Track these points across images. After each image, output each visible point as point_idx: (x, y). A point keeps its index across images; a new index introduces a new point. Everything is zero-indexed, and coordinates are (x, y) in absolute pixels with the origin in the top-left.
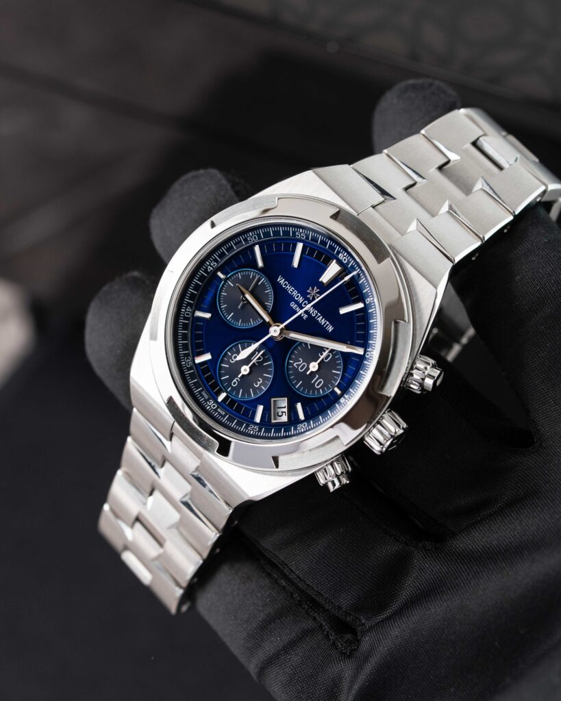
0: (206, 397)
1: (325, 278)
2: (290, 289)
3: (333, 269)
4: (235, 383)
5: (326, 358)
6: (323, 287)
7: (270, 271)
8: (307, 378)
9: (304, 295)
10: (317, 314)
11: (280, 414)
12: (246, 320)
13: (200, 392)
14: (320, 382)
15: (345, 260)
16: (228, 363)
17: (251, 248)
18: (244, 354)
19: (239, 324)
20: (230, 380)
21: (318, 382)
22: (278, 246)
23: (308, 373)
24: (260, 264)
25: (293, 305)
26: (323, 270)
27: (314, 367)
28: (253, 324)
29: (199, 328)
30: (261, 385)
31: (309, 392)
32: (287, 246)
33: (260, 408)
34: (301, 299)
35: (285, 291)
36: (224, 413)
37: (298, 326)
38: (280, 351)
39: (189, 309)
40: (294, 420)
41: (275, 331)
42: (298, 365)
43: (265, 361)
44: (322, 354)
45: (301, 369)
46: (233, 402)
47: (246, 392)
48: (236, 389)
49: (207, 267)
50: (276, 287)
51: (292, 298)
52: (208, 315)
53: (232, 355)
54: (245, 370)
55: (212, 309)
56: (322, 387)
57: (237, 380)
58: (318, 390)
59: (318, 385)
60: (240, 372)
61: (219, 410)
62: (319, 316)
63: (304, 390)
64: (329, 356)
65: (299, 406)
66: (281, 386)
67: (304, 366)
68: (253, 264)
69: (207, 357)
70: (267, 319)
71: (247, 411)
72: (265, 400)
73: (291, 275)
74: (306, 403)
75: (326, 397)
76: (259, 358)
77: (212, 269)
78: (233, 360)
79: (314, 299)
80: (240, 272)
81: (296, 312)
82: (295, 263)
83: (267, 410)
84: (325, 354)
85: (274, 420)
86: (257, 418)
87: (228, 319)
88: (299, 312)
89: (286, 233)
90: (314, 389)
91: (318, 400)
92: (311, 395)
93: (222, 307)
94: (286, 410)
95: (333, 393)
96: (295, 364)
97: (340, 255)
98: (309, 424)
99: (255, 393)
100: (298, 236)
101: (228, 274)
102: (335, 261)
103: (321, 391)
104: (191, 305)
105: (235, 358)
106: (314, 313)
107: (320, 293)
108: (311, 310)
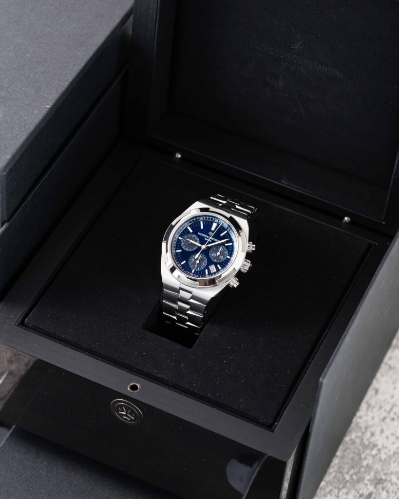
0: (189, 272)
1: (213, 229)
2: (203, 235)
3: (215, 225)
6: (213, 232)
7: (195, 232)
8: (218, 257)
9: (208, 235)
11: (213, 270)
12: (192, 249)
13: (187, 272)
15: (217, 221)
16: (192, 262)
17: (187, 228)
18: (197, 256)
19: (191, 250)
20: (194, 267)
21: (221, 258)
22: (195, 225)
24: (191, 231)
25: (206, 239)
26: (211, 226)
27: (218, 254)
28: (195, 249)
29: (179, 255)
30: (204, 264)
32: (198, 224)
33: (206, 271)
34: (207, 237)
35: (202, 236)
36: (196, 275)
37: (209, 243)
38: (206, 252)
40: (218, 270)
41: (204, 247)
43: (203, 257)
46: (197, 272)
47: (200, 268)
48: (197, 268)
49: (175, 237)
50: (199, 236)
51: (204, 237)
52: (180, 251)
54: (198, 262)
55: (181, 248)
57: (196, 266)
60: (196, 263)
61: (194, 275)
63: (218, 261)
64: (222, 249)
65: (218, 266)
66: (210, 262)
67: (215, 255)
68: (189, 232)
69: (185, 262)
70: (200, 245)
71: (203, 273)
72: (207, 268)
73: (201, 231)
74: (220, 264)
75: (225, 260)
76: (201, 257)
77: (177, 237)
79: (211, 235)
80: (186, 235)
81: (207, 241)
82: (202, 227)
83: (209, 270)
84: (220, 249)
85: (212, 272)
86: (207, 273)
87: (187, 250)
88: (209, 240)
89: (196, 220)
90: (221, 260)
91: (223, 262)
92: (220, 262)
93: (184, 247)
94: (215, 268)
95: (227, 258)
96: (212, 255)
97: (215, 220)
98: (224, 269)
99: (203, 267)
100: (200, 219)
101: (183, 237)
102: (214, 223)
103: (223, 259)
104: (174, 249)
105: (193, 260)
106: (213, 239)
107: (213, 233)
108: (212, 239)
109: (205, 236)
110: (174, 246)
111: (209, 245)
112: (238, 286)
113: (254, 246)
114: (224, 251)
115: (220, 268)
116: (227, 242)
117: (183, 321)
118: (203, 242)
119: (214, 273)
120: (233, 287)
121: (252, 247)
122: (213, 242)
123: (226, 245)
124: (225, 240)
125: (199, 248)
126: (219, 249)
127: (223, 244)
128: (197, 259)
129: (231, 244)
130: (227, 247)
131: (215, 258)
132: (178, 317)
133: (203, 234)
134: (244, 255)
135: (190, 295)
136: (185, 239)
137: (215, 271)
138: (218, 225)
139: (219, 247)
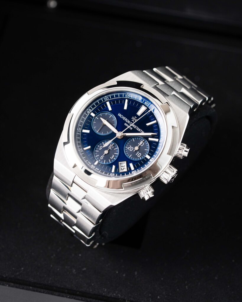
0: (90, 164)
1: (139, 113)
2: (124, 118)
3: (143, 109)
4: (102, 158)
5: (142, 145)
6: (138, 117)
7: (114, 112)
8: (134, 153)
9: (130, 120)
10: (136, 127)
11: (123, 169)
13: (87, 162)
14: (140, 154)
15: (148, 104)
16: (98, 150)
17: (105, 103)
18: (106, 145)
19: (102, 134)
20: (99, 157)
22: (117, 102)
23: (134, 151)
24: (110, 109)
25: (126, 124)
26: (138, 109)
27: (137, 148)
28: (108, 133)
29: (85, 137)
32: (121, 102)
33: (114, 167)
34: (129, 122)
35: (122, 119)
36: (98, 170)
37: (129, 131)
38: (122, 142)
39: (80, 129)
40: (129, 170)
41: (119, 134)
42: (130, 148)
43: (115, 148)
44: (140, 143)
45: (131, 150)
46: (102, 165)
47: (107, 161)
48: (103, 160)
49: (87, 111)
50: (118, 118)
51: (125, 122)
52: (88, 131)
53: (100, 147)
54: (106, 152)
55: (90, 128)
56: (141, 156)
57: (103, 156)
58: (139, 158)
59: (139, 156)
60: (104, 153)
61: (96, 168)
62: (137, 128)
63: (133, 158)
64: (143, 144)
66: (122, 157)
67: (132, 148)
68: (107, 109)
69: (89, 147)
70: (115, 131)
71: (108, 169)
72: (116, 163)
73: (124, 113)
74: (134, 163)
75: (143, 160)
76: (112, 147)
77: (89, 112)
78: (100, 149)
79: (135, 121)
80: (101, 113)
81: (127, 127)
82: (125, 108)
83: (117, 167)
85: (121, 171)
86: (113, 171)
87: (97, 132)
88: (129, 127)
90: (137, 157)
91: (140, 161)
92: (136, 160)
93: (94, 128)
94: (126, 167)
95: (146, 158)
96: (128, 148)
97: (145, 103)
98: (137, 171)
99: (111, 161)
100: (126, 96)
101: (96, 114)
102: (143, 105)
103: (140, 158)
104: (81, 127)
105: (101, 147)
106: (135, 127)
107: (137, 119)
108: (134, 126)
109: (126, 120)
110: (81, 124)
111: (127, 134)
113: (188, 150)
114: (145, 146)
115: (132, 168)
116: (153, 136)
117: (71, 224)
118: (120, 126)
119: (123, 174)
120: (144, 198)
121: (184, 152)
122: (134, 131)
123: (150, 139)
124: (150, 134)
125: (114, 134)
127: (146, 138)
128: (106, 148)
129: (157, 140)
130: (151, 143)
131: (130, 153)
133: (124, 116)
134: (170, 158)
135: (84, 194)
136: (99, 117)
137: (126, 170)
138: (148, 109)
139: (141, 140)
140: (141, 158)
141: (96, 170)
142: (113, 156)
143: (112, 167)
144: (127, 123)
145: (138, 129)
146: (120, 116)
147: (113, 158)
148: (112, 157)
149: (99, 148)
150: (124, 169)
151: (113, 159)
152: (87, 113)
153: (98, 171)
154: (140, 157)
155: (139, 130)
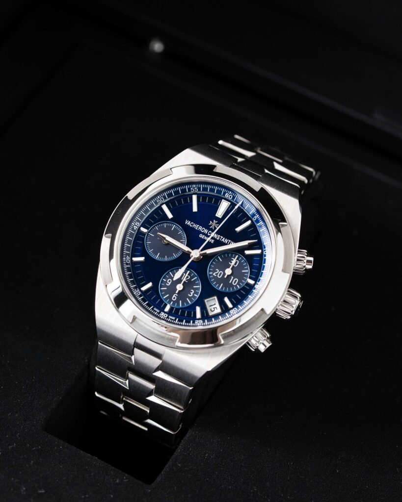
0: (158, 311)
1: (220, 213)
2: (196, 227)
3: (224, 206)
4: (174, 298)
5: (235, 264)
6: (219, 221)
7: (178, 219)
8: (226, 280)
9: (208, 227)
10: (220, 238)
11: (213, 310)
12: (170, 255)
13: (153, 309)
14: (236, 281)
15: (230, 197)
16: (165, 286)
17: (160, 208)
18: (177, 276)
19: (166, 259)
20: (170, 298)
21: (234, 281)
22: (180, 202)
23: (225, 277)
24: (170, 216)
25: (201, 236)
26: (216, 208)
27: (228, 271)
28: (175, 256)
29: (138, 269)
30: (194, 294)
31: (229, 289)
32: (186, 200)
33: (198, 309)
34: (206, 231)
35: (193, 229)
36: (174, 318)
37: (209, 246)
38: (200, 267)
39: (128, 258)
40: (225, 310)
41: (195, 254)
42: (217, 274)
43: (192, 278)
44: (231, 263)
45: (220, 276)
46: (177, 310)
47: (184, 301)
48: (177, 301)
49: (133, 227)
50: (186, 229)
51: (199, 232)
52: (142, 259)
53: (167, 280)
54: (180, 287)
55: (144, 253)
57: (176, 296)
58: (236, 286)
59: (235, 283)
60: (177, 290)
61: (170, 317)
63: (226, 289)
64: (236, 262)
65: (226, 300)
66: (208, 291)
67: (221, 273)
68: (165, 216)
69: (150, 285)
70: (187, 249)
71: (189, 314)
72: (201, 302)
73: (194, 217)
74: (231, 296)
75: (243, 289)
76: (187, 277)
77: (136, 227)
78: (168, 284)
79: (215, 228)
80: (156, 225)
81: (205, 240)
82: (195, 209)
83: (204, 309)
84: (234, 262)
85: (211, 314)
86: (198, 315)
87: (157, 257)
88: (208, 239)
89: (184, 191)
90: (233, 286)
91: (238, 292)
92: (231, 291)
93: (150, 251)
94: (217, 305)
95: (248, 284)
96: (214, 274)
97: (226, 195)
98: (238, 308)
99: (191, 300)
100: (192, 190)
101: (149, 228)
102: (223, 200)
103: (238, 286)
104: (128, 254)
105: (169, 281)
106: (218, 237)
107: (219, 223)
108: (216, 236)
109: (201, 228)
110: (128, 248)
111: (208, 251)
112: (267, 350)
113: (312, 259)
114: (241, 267)
115: (230, 305)
116: (250, 247)
117: (140, 416)
118: (194, 242)
119: (216, 316)
120: (257, 350)
121: (307, 263)
122: (218, 243)
123: (247, 252)
124: (246, 243)
125: (186, 256)
126: (230, 261)
127: (240, 251)
128: (179, 281)
129: (258, 252)
130: (250, 258)
131: (219, 281)
132: (126, 405)
133: (197, 223)
134: (287, 278)
136: (155, 233)
137: (218, 310)
138: (233, 205)
139: (232, 257)
140: (240, 285)
141: (171, 319)
142: (192, 292)
143: (195, 309)
144: (203, 234)
145: (223, 240)
146: (189, 223)
147: (193, 294)
148: (190, 294)
149: (166, 282)
150: (215, 309)
151: (193, 296)
152: (133, 229)
153: (174, 320)
154: (237, 284)
155: (226, 241)
